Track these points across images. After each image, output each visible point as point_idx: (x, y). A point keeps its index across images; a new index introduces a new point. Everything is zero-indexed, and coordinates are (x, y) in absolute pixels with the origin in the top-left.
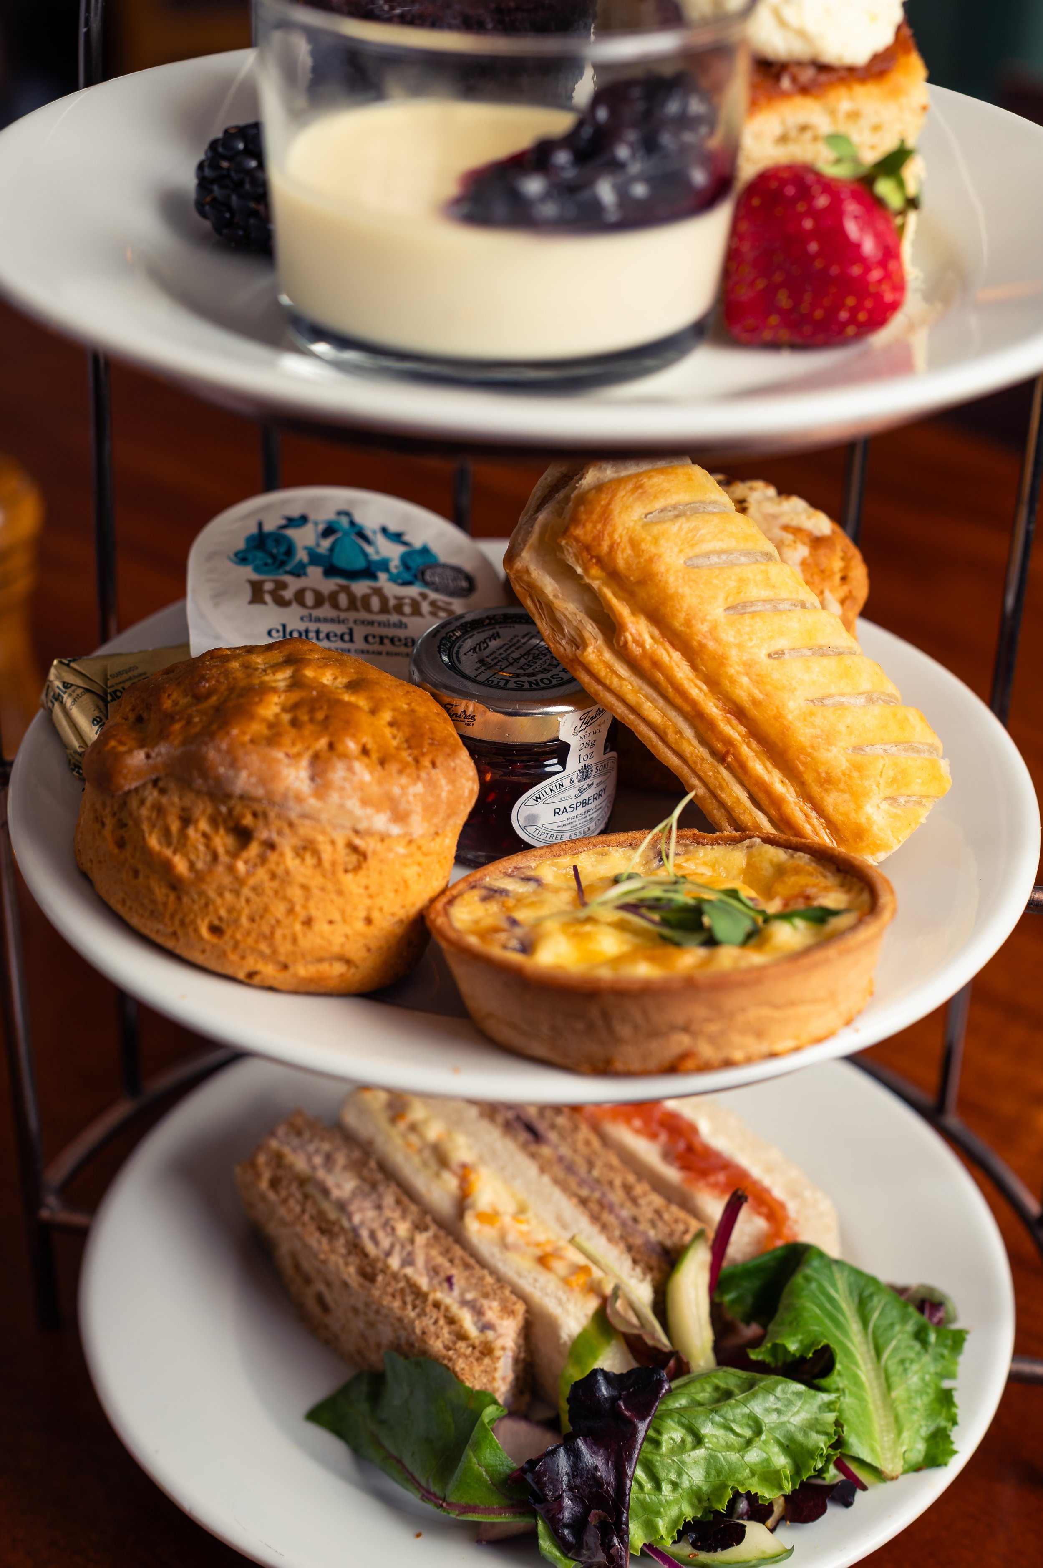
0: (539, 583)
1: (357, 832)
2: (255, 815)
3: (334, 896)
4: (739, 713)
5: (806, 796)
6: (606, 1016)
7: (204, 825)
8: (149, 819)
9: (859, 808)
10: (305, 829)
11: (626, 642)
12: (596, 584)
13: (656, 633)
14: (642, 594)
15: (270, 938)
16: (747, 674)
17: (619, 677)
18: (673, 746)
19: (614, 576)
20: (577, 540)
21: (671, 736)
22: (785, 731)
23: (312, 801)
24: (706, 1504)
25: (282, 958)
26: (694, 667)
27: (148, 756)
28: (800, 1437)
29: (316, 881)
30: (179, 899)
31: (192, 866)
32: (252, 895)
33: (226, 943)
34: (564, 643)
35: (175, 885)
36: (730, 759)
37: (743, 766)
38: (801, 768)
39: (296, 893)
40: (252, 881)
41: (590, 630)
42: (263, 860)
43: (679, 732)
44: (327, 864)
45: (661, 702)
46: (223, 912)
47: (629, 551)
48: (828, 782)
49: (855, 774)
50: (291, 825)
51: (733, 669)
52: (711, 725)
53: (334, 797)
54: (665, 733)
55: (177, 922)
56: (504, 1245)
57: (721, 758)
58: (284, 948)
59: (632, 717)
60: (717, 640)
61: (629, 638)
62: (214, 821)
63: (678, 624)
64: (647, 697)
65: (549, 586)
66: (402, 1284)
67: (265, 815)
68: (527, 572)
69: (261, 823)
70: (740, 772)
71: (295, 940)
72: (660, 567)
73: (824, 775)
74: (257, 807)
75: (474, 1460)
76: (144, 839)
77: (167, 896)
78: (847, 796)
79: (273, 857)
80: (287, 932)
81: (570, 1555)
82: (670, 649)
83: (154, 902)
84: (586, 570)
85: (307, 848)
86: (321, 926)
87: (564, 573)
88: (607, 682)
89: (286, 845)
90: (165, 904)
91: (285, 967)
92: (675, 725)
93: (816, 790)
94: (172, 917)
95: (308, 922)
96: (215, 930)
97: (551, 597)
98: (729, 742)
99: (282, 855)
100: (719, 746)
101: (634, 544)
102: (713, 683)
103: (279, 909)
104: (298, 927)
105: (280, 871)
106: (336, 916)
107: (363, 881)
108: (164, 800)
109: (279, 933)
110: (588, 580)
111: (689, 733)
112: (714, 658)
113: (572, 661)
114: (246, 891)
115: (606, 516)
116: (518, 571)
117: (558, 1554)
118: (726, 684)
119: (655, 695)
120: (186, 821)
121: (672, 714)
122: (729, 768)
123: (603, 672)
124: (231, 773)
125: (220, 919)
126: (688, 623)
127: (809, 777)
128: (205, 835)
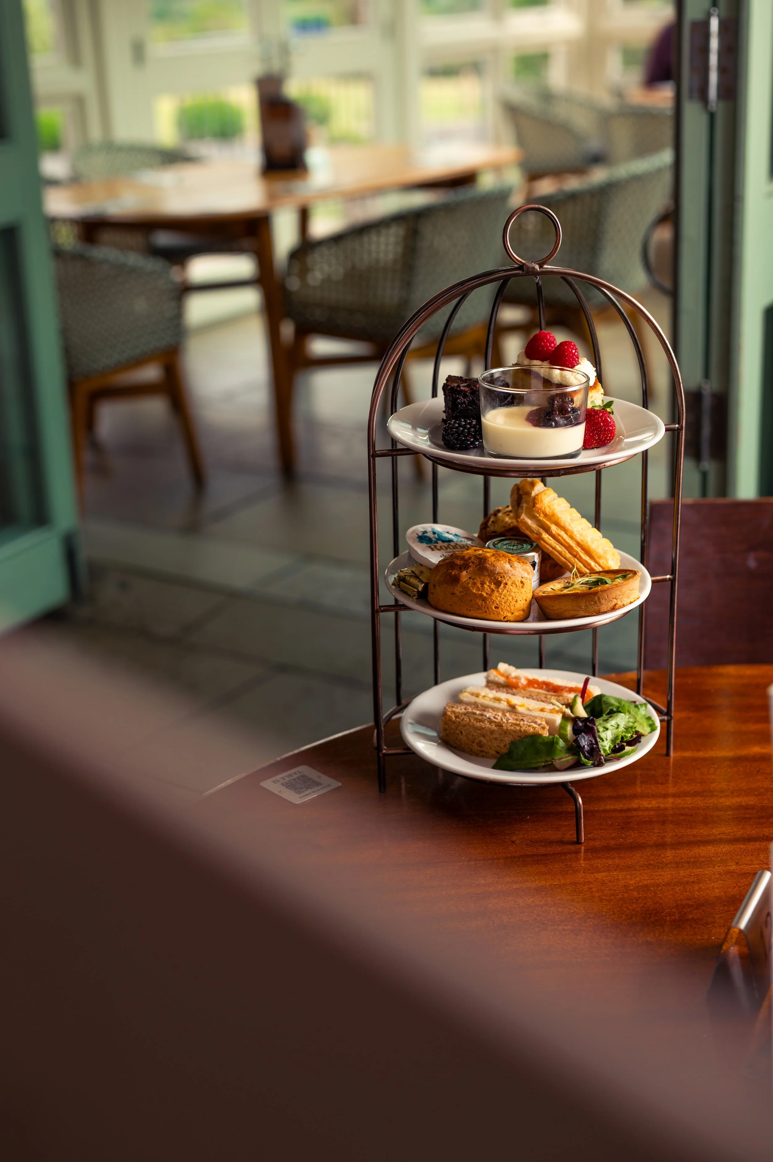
0: (527, 521)
1: (522, 578)
2: (501, 577)
3: (520, 594)
4: (578, 544)
5: (596, 562)
6: (599, 598)
7: (488, 584)
8: (472, 586)
9: (608, 562)
10: (513, 578)
11: (552, 531)
12: (541, 518)
13: (557, 527)
14: (553, 518)
15: (509, 606)
16: (578, 534)
17: (551, 540)
18: (564, 556)
19: (546, 515)
20: (537, 507)
21: (563, 553)
22: (589, 547)
23: (513, 571)
24: (614, 742)
25: (512, 611)
26: (567, 534)
27: (467, 572)
28: (627, 725)
29: (517, 591)
30: (486, 603)
31: (487, 594)
32: (504, 597)
33: (500, 610)
34: (535, 535)
35: (484, 599)
36: (578, 556)
37: (580, 557)
38: (594, 555)
39: (513, 594)
40: (504, 593)
41: (541, 530)
42: (505, 587)
43: (565, 552)
44: (518, 586)
45: (560, 545)
46: (498, 603)
47: (549, 509)
48: (600, 557)
49: (605, 554)
50: (510, 578)
51: (575, 533)
52: (572, 548)
53: (517, 570)
54: (562, 553)
55: (486, 608)
56: (530, 710)
57: (575, 556)
58: (512, 608)
59: (553, 550)
60: (571, 527)
61: (552, 530)
62: (490, 582)
63: (562, 524)
64: (557, 544)
65: (529, 522)
66: (511, 724)
67: (504, 577)
68: (524, 519)
69: (503, 579)
70: (580, 560)
71: (515, 606)
72: (556, 511)
73: (599, 556)
74: (502, 575)
75: (558, 747)
76: (472, 591)
77: (482, 603)
78: (604, 560)
79: (507, 586)
80: (513, 604)
81: (590, 759)
82: (561, 531)
83: (478, 605)
84: (539, 515)
85: (514, 583)
86: (519, 602)
87: (533, 517)
88: (548, 542)
89: (509, 583)
90: (482, 605)
91: (513, 613)
92: (564, 550)
93: (597, 560)
94: (484, 607)
95: (516, 601)
96: (496, 608)
97: (530, 525)
98: (577, 552)
99: (509, 585)
100: (575, 553)
101: (549, 507)
102: (571, 537)
103: (510, 598)
104: (515, 603)
105: (509, 590)
106: (521, 599)
107: (525, 590)
108: (475, 581)
109: (511, 604)
110: (540, 518)
111: (567, 552)
112: (571, 531)
113: (539, 538)
114: (502, 596)
115: (542, 501)
116: (522, 519)
117: (587, 761)
118: (574, 537)
119: (558, 544)
120: (483, 584)
121: (563, 547)
122: (577, 559)
123: (547, 539)
124: (494, 568)
125: (497, 604)
126: (564, 524)
127: (596, 557)
128: (488, 586)
